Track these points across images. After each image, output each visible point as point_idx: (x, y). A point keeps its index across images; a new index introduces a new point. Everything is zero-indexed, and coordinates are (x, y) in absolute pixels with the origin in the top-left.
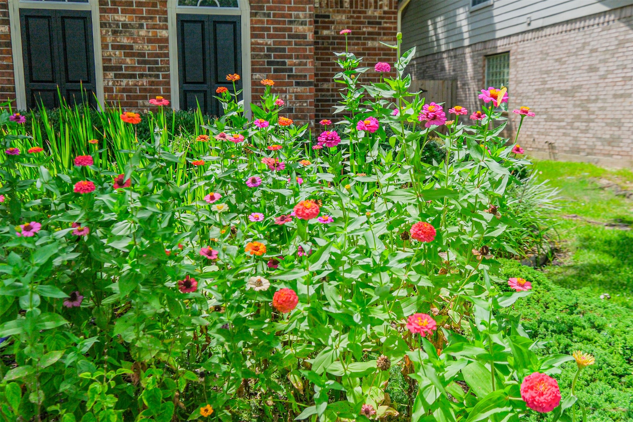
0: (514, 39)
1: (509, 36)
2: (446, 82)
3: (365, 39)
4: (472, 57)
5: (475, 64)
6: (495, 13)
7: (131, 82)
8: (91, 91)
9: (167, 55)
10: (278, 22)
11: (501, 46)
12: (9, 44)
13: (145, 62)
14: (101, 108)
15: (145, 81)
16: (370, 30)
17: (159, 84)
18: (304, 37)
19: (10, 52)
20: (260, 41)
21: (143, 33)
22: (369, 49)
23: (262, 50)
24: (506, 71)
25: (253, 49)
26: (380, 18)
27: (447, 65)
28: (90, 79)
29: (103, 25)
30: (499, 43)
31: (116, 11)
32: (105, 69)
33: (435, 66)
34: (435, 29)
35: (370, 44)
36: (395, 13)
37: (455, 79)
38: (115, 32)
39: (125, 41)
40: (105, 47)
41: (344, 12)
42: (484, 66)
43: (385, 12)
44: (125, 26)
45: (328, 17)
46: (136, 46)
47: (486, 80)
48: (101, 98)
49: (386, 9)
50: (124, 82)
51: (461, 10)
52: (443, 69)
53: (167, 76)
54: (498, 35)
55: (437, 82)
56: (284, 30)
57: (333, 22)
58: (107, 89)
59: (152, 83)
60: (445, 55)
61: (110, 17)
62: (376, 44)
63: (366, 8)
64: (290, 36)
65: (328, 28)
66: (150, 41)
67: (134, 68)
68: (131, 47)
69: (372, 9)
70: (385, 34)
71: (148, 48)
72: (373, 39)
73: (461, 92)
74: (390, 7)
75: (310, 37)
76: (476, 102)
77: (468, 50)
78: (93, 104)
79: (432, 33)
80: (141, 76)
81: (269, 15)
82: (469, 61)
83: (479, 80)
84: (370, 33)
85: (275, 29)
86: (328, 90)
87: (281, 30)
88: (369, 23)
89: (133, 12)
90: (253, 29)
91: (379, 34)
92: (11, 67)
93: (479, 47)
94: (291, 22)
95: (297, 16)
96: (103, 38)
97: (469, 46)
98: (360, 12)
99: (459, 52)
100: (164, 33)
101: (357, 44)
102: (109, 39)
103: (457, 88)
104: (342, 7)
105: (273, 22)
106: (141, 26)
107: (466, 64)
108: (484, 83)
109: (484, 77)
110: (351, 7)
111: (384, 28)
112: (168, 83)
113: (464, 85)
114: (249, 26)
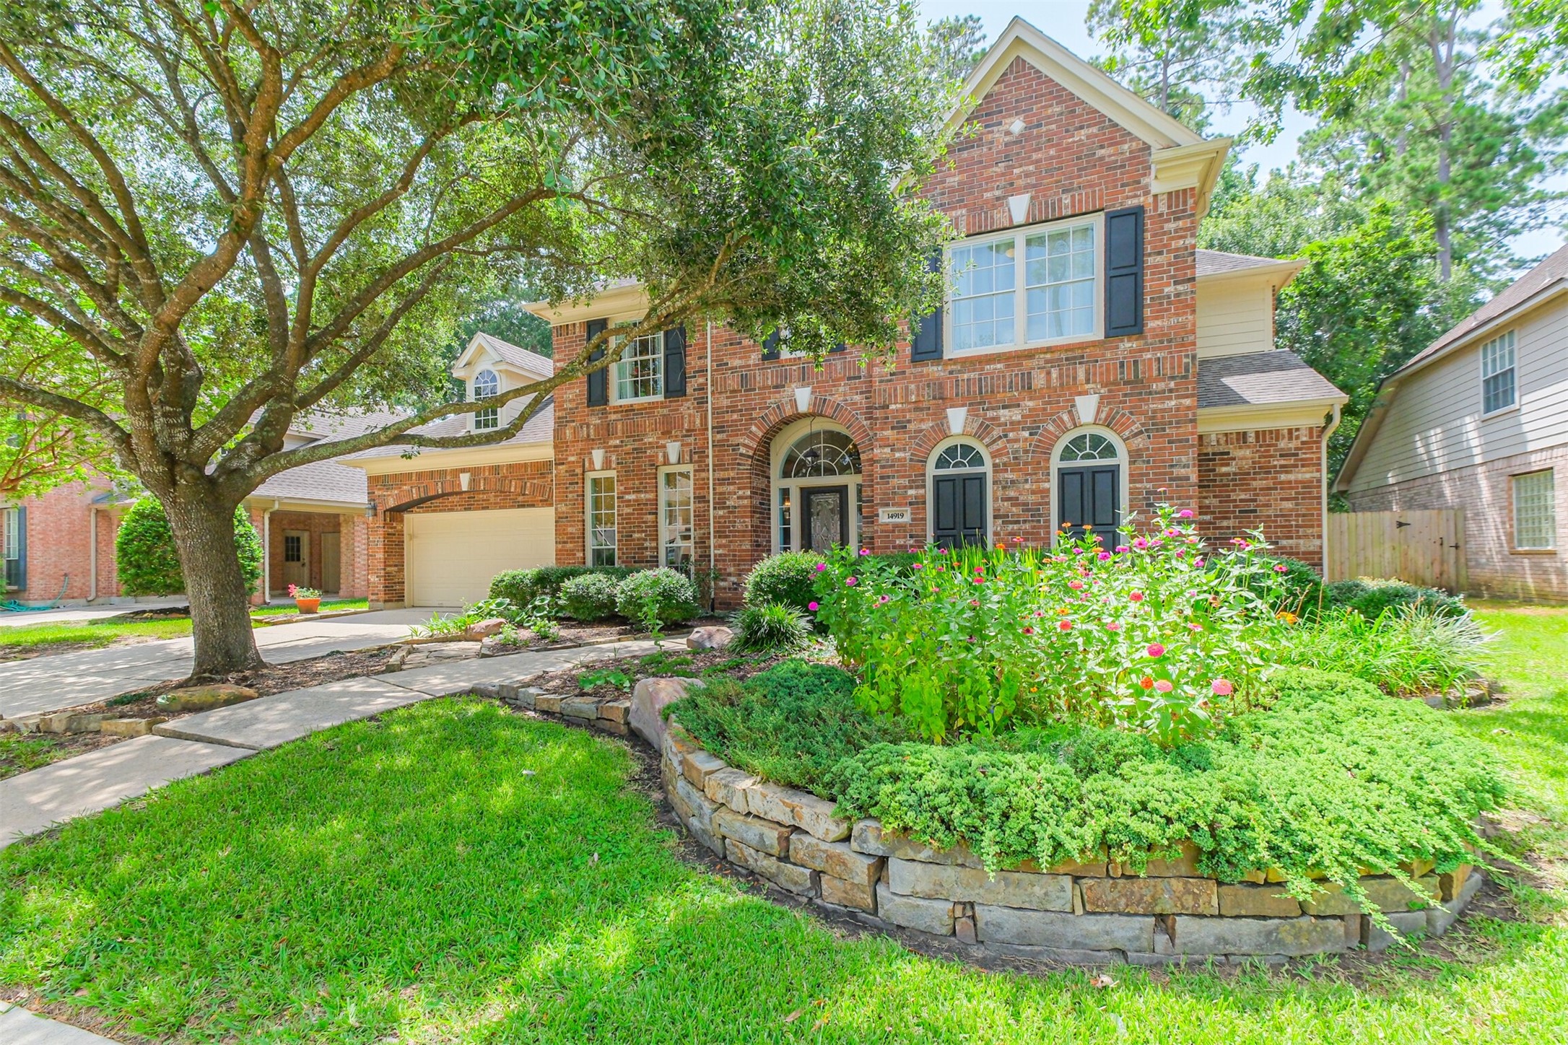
0: (1557, 452)
1: (1552, 448)
2: (1444, 512)
3: (1276, 472)
4: (1488, 478)
5: (1493, 487)
6: (1524, 419)
7: (1016, 527)
8: (984, 534)
9: (1048, 503)
10: (1159, 467)
11: (1537, 462)
12: (924, 503)
13: (1028, 510)
14: (990, 548)
15: (1027, 526)
16: (1283, 462)
17: (1040, 527)
18: (1188, 478)
19: (924, 509)
20: (1138, 485)
21: (1027, 486)
22: (1281, 483)
23: (1140, 493)
24: (1549, 494)
25: (1131, 494)
26: (1296, 449)
27: (1448, 492)
28: (982, 526)
29: (995, 483)
30: (1533, 458)
31: (1006, 471)
32: (995, 517)
33: (1429, 492)
34: (1427, 445)
35: (1283, 477)
36: (1319, 442)
37: (1462, 508)
38: (1004, 488)
39: (1012, 494)
40: (996, 499)
41: (1249, 447)
42: (1510, 489)
43: (1303, 443)
44: (1013, 482)
45: (1228, 453)
46: (1021, 498)
47: (1514, 507)
48: (990, 539)
49: (1305, 439)
50: (1010, 527)
51: (1468, 419)
52: (1441, 495)
53: (1048, 521)
54: (1531, 447)
55: (1427, 512)
56: (1165, 474)
57: (1234, 459)
58: (996, 534)
59: (1034, 527)
60: (1443, 478)
61: (1001, 476)
62: (1291, 477)
63: (1277, 439)
64: (1171, 479)
65: (1228, 465)
66: (1033, 492)
67: (1019, 515)
68: (1017, 499)
69: (1286, 440)
70: (1303, 466)
71: (1031, 499)
72: (1287, 472)
73: (1472, 526)
74: (1311, 436)
75: (1194, 478)
76: (1499, 537)
77: (1480, 470)
78: (984, 546)
79: (1421, 450)
80: (1025, 522)
81: (1148, 462)
82: (1484, 483)
83: (1501, 508)
84: (1282, 466)
85: (1154, 474)
86: (1228, 528)
87: (1161, 474)
88: (1281, 456)
89: (1020, 470)
90: (1131, 475)
91: (1296, 466)
92: (924, 519)
93: (1499, 465)
94: (1172, 466)
95: (1180, 461)
96: (994, 492)
97: (1482, 464)
98: (1269, 446)
99: (1465, 472)
100: (1046, 485)
101: (1266, 479)
102: (1000, 493)
103: (1465, 519)
104: (1245, 442)
105: (1152, 468)
106: (1026, 481)
107: (1479, 487)
108: (1511, 511)
109: (1511, 504)
110: (1258, 441)
111: (1302, 460)
112: (1049, 527)
113: (1477, 514)
114: (1127, 472)
